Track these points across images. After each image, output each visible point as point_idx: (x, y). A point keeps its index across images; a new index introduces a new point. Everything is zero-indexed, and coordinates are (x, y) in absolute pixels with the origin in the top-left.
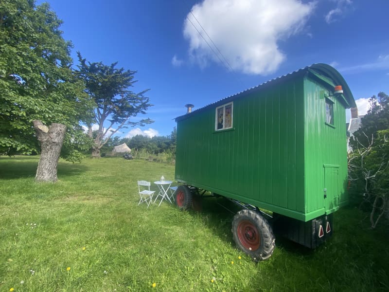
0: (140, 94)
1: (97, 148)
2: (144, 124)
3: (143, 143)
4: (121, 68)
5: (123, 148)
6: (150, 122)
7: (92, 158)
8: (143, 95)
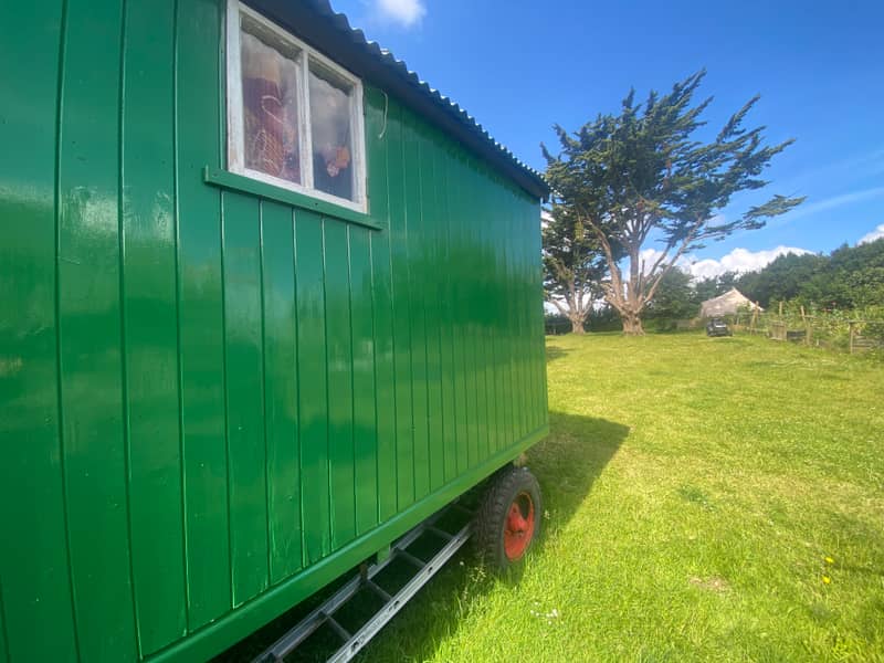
0: (728, 131)
1: (631, 313)
2: (758, 220)
3: (796, 278)
4: (648, 98)
5: (727, 305)
6: (786, 205)
7: (623, 336)
8: (739, 129)
